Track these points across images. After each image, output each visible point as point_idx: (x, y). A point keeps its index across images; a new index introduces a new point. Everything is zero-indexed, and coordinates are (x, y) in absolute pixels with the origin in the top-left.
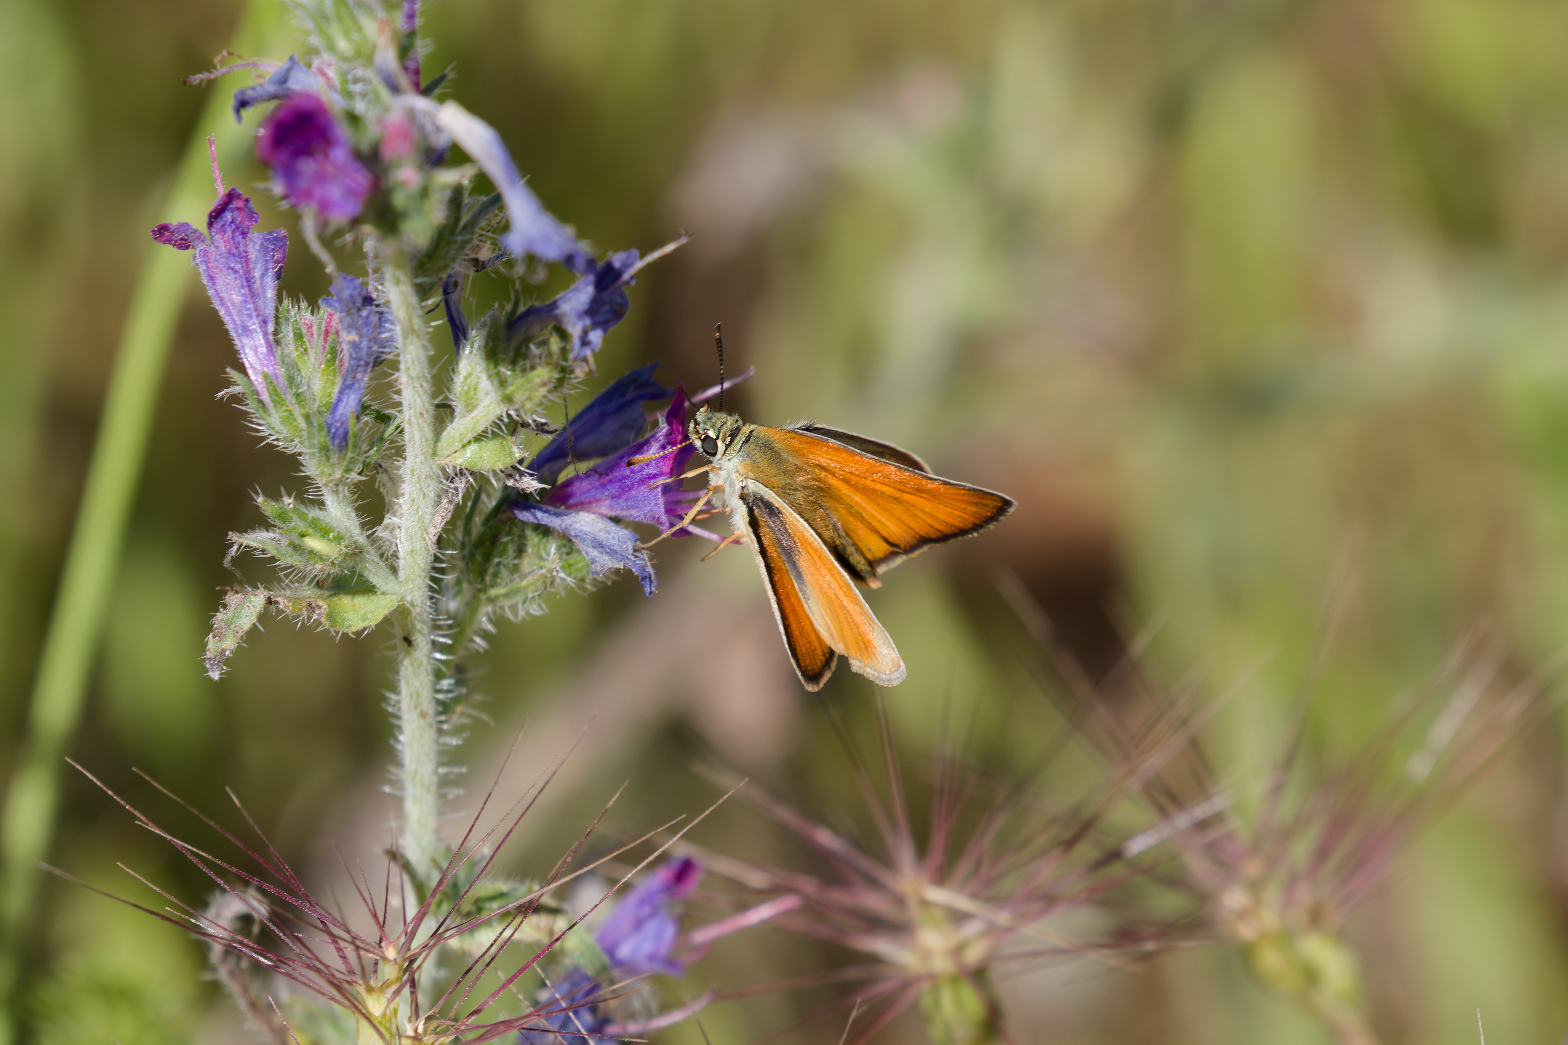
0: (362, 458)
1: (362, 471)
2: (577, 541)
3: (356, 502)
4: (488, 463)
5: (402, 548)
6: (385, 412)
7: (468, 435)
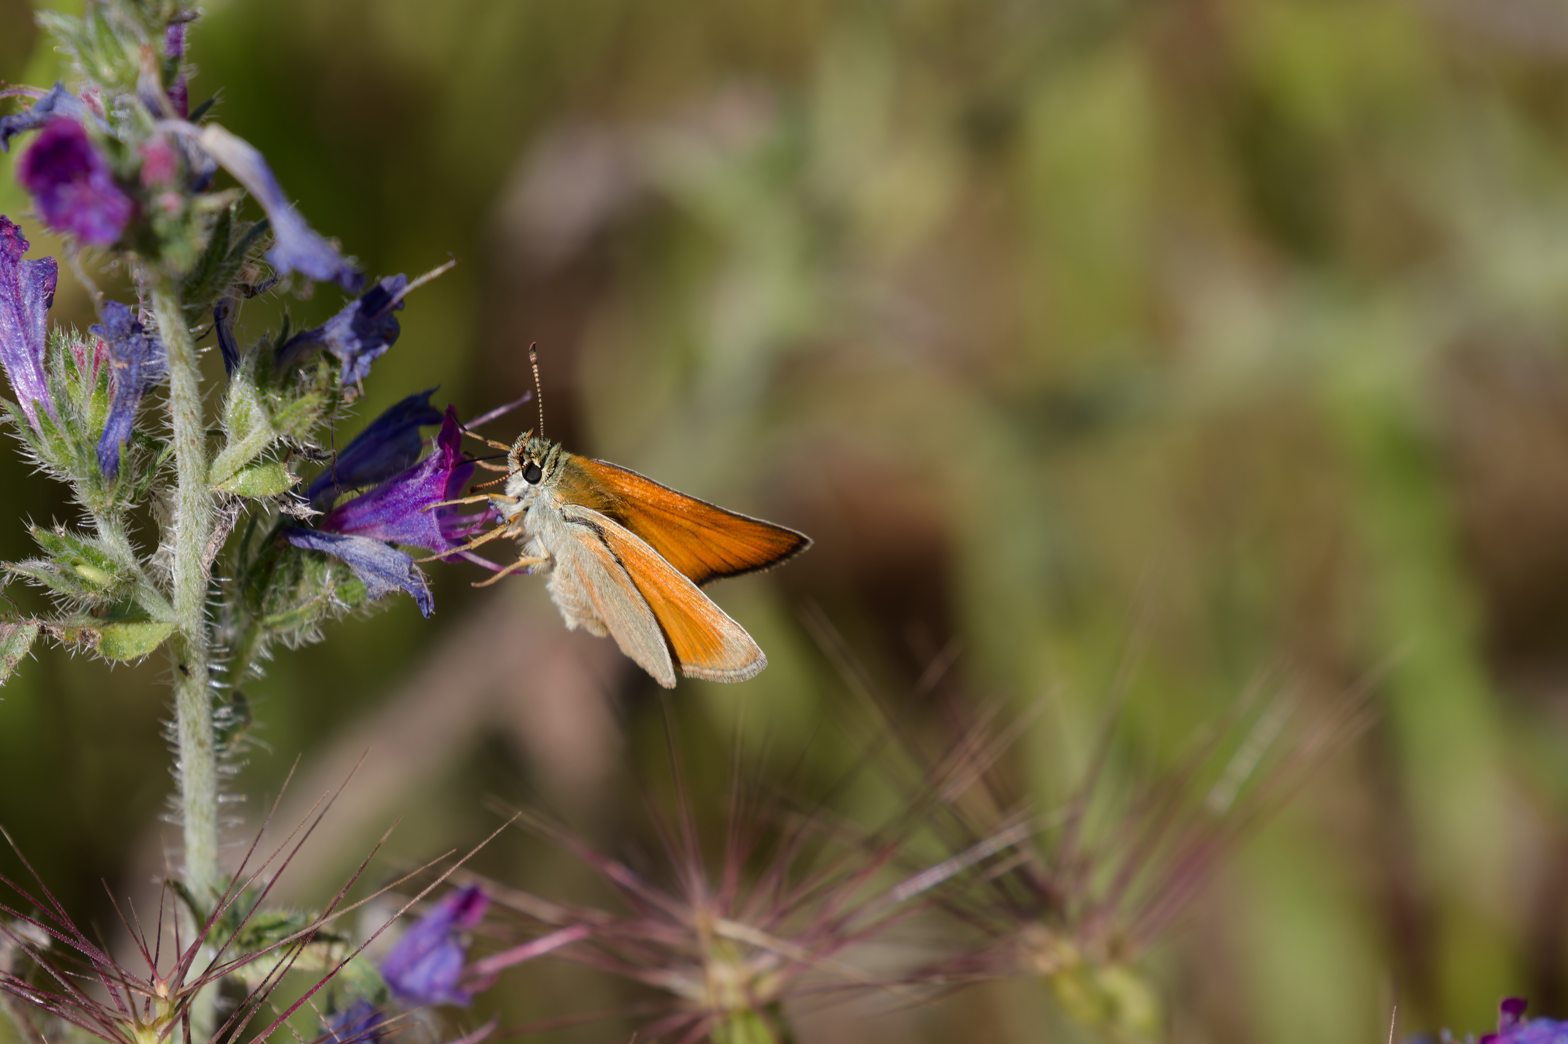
0: (133, 486)
1: (134, 499)
2: (353, 565)
3: (129, 529)
4: (260, 490)
5: (176, 576)
6: (156, 440)
7: (240, 462)
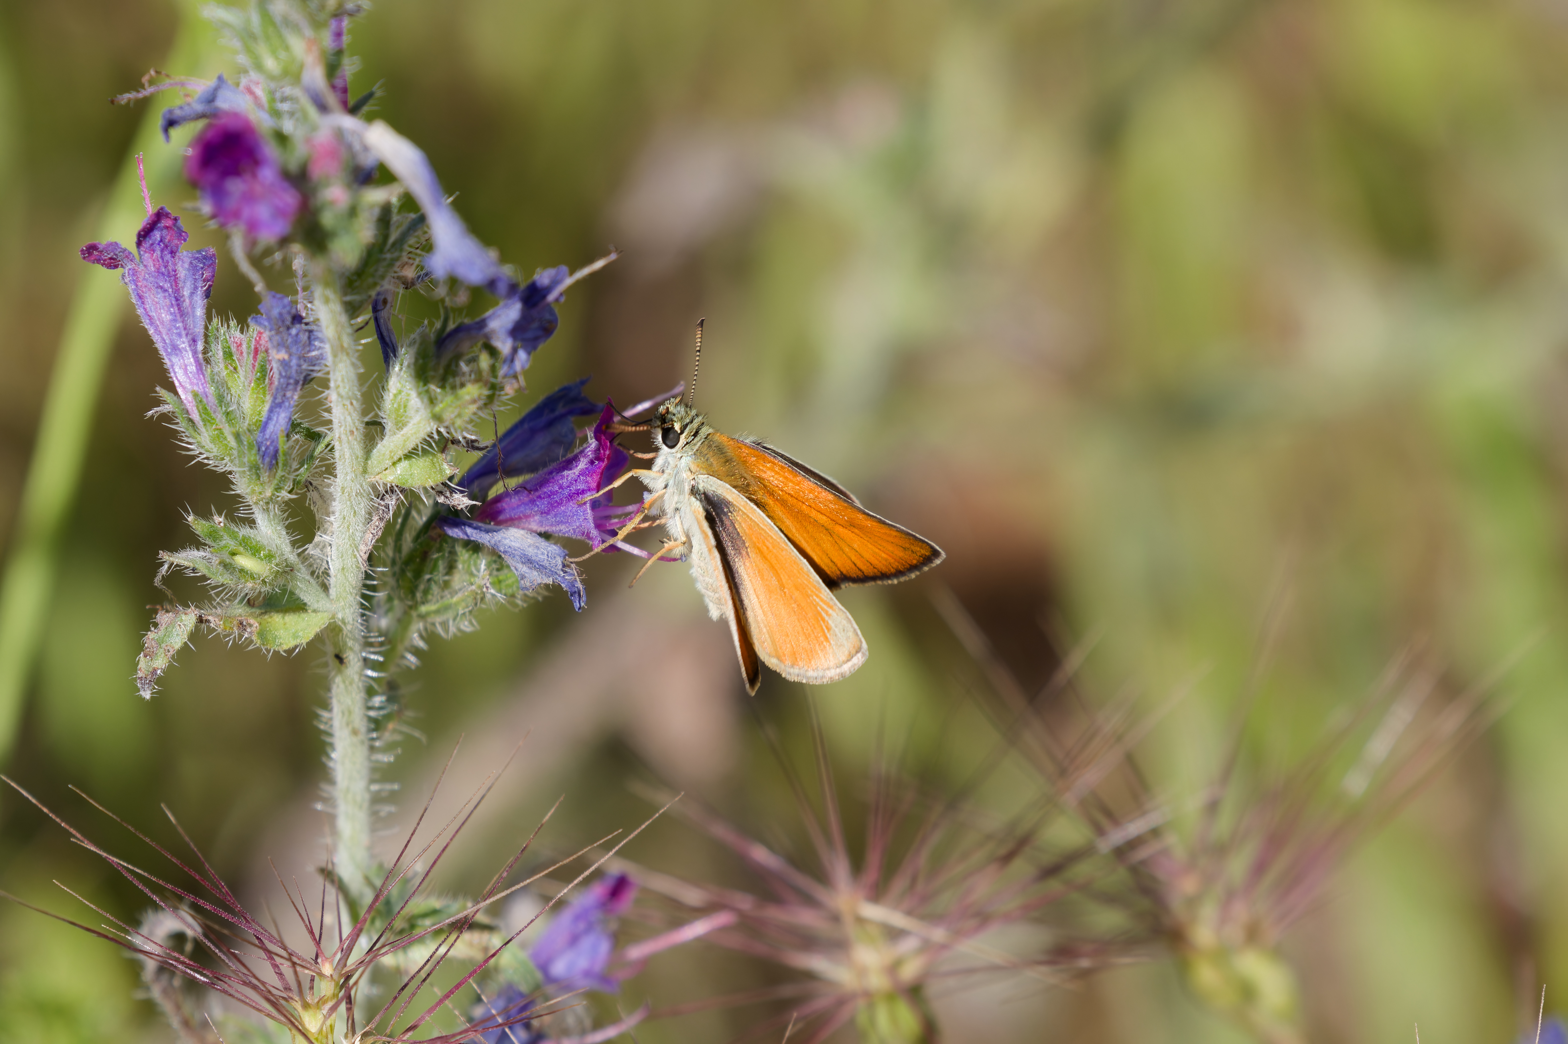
0: (292, 477)
1: (293, 489)
2: (507, 557)
3: (287, 519)
4: (418, 480)
5: (333, 565)
6: (315, 430)
7: (399, 453)
